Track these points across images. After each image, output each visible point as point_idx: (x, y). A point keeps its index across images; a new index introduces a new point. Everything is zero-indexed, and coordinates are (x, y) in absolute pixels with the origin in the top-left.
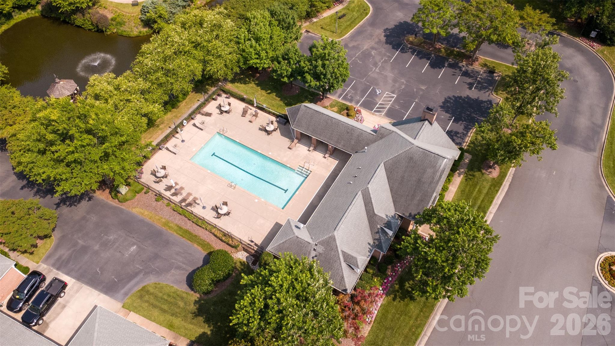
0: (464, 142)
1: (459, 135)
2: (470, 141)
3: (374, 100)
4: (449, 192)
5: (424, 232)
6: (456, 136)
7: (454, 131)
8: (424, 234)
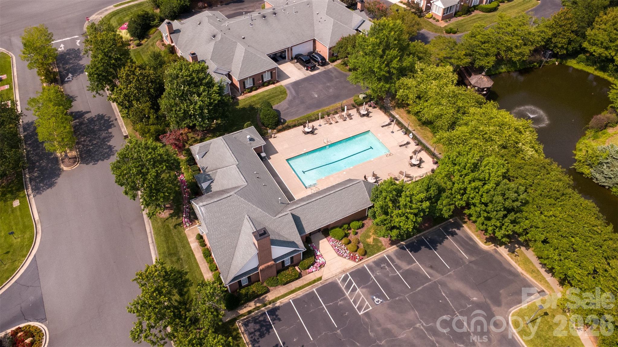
0: (245, 330)
1: (257, 334)
2: (241, 338)
3: (366, 287)
4: (208, 271)
5: (194, 228)
6: (259, 330)
7: (267, 335)
8: (193, 227)
